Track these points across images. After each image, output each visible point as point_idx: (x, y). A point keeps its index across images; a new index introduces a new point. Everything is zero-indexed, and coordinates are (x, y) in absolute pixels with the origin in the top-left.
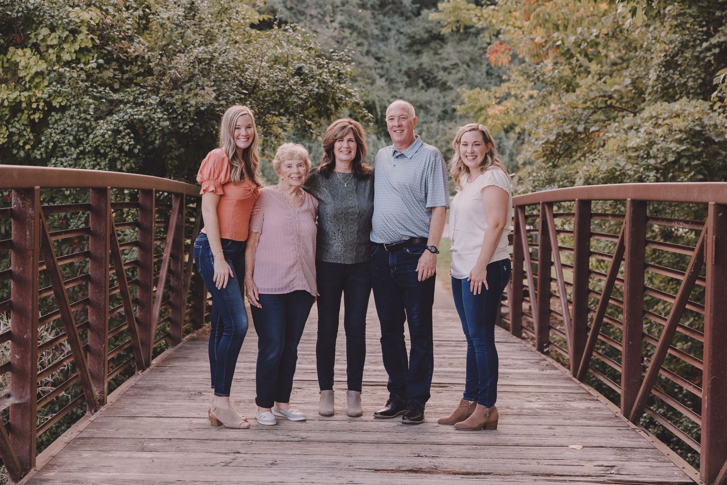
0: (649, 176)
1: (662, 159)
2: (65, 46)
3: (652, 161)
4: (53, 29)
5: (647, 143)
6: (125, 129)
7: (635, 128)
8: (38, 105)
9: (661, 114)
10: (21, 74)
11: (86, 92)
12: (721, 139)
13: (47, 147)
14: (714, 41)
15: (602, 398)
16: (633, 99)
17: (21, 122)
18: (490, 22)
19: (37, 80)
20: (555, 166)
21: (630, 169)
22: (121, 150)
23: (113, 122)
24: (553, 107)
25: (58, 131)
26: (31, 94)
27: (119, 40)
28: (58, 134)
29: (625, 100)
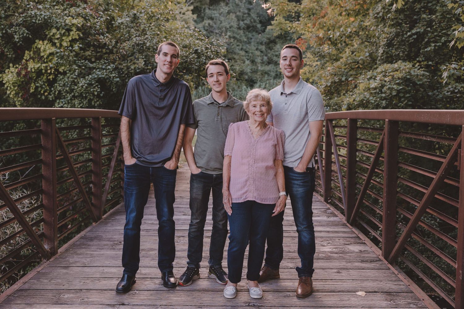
0: (382, 103)
1: (389, 94)
2: (64, 38)
3: (383, 95)
4: (58, 29)
5: (380, 85)
6: (95, 83)
7: (373, 77)
8: (51, 71)
9: (387, 70)
10: (42, 54)
11: (74, 62)
12: (421, 83)
13: (54, 94)
14: (414, 31)
15: (368, 241)
16: (369, 63)
17: (42, 80)
18: (297, 29)
19: (50, 58)
20: (330, 99)
21: (372, 99)
22: (94, 95)
23: (89, 79)
24: (329, 68)
25: (61, 85)
26: (47, 65)
27: (95, 35)
28: (61, 86)
29: (366, 64)
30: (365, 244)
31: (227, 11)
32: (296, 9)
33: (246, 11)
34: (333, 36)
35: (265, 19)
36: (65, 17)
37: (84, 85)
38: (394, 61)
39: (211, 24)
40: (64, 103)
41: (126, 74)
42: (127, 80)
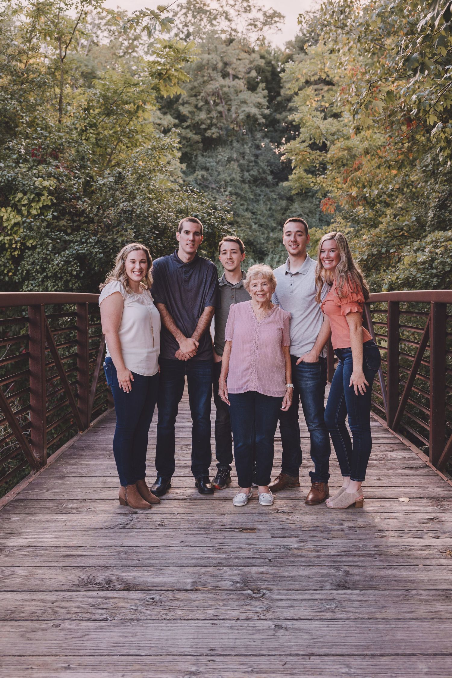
0: (433, 281)
1: (441, 269)
2: (33, 205)
3: (434, 271)
4: (25, 193)
5: (430, 259)
6: (73, 260)
7: (421, 249)
8: (16, 246)
9: (439, 239)
10: (5, 225)
11: (47, 235)
13: (22, 274)
15: (413, 447)
16: (417, 230)
17: (5, 257)
18: (322, 185)
19: (15, 229)
21: (420, 277)
22: (71, 275)
23: (66, 255)
24: (364, 237)
25: (29, 263)
26: (11, 238)
27: (70, 200)
28: (30, 265)
29: (412, 231)
30: (410, 450)
31: (226, 159)
32: (321, 159)
33: (253, 159)
34: (370, 195)
35: (278, 168)
36: (34, 178)
37: (60, 263)
38: (448, 227)
39: (205, 176)
40: (34, 285)
41: (111, 249)
42: (112, 257)
